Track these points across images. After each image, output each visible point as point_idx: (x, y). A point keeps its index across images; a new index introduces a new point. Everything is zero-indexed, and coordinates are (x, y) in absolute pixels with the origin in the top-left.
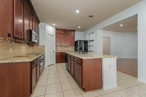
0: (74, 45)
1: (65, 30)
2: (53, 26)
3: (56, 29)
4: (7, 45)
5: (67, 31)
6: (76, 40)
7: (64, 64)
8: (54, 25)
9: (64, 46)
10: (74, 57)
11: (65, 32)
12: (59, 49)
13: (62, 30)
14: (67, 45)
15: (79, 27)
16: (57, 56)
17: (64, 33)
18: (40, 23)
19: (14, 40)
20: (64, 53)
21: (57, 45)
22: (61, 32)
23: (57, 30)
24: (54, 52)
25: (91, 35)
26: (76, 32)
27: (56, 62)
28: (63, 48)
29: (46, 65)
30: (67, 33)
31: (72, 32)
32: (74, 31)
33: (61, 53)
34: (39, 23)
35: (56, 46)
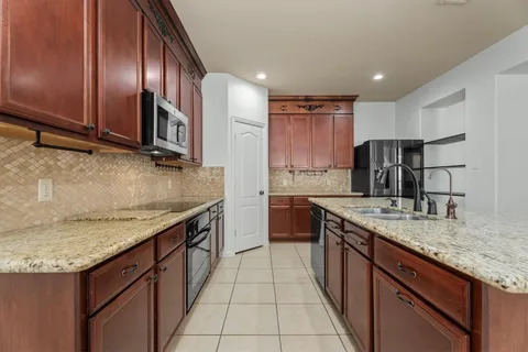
0: (351, 164)
1: (307, 99)
2: (258, 85)
3: (272, 100)
4: (15, 163)
5: (318, 103)
6: (358, 141)
7: (306, 248)
8: (262, 76)
9: (306, 167)
10: (343, 220)
11: (310, 108)
12: (285, 183)
13: (295, 99)
14: (319, 163)
15: (378, 77)
16: (273, 213)
17: (303, 111)
18: (208, 77)
19: (34, 132)
20: (304, 199)
21: (274, 164)
22: (290, 108)
23: (274, 104)
24: (262, 193)
25: (442, 111)
26: (357, 105)
27: (272, 239)
28: (300, 178)
29: (229, 251)
30: (316, 111)
31: (343, 105)
32: (350, 100)
33: (291, 198)
34: (203, 76)
35: (272, 170)
